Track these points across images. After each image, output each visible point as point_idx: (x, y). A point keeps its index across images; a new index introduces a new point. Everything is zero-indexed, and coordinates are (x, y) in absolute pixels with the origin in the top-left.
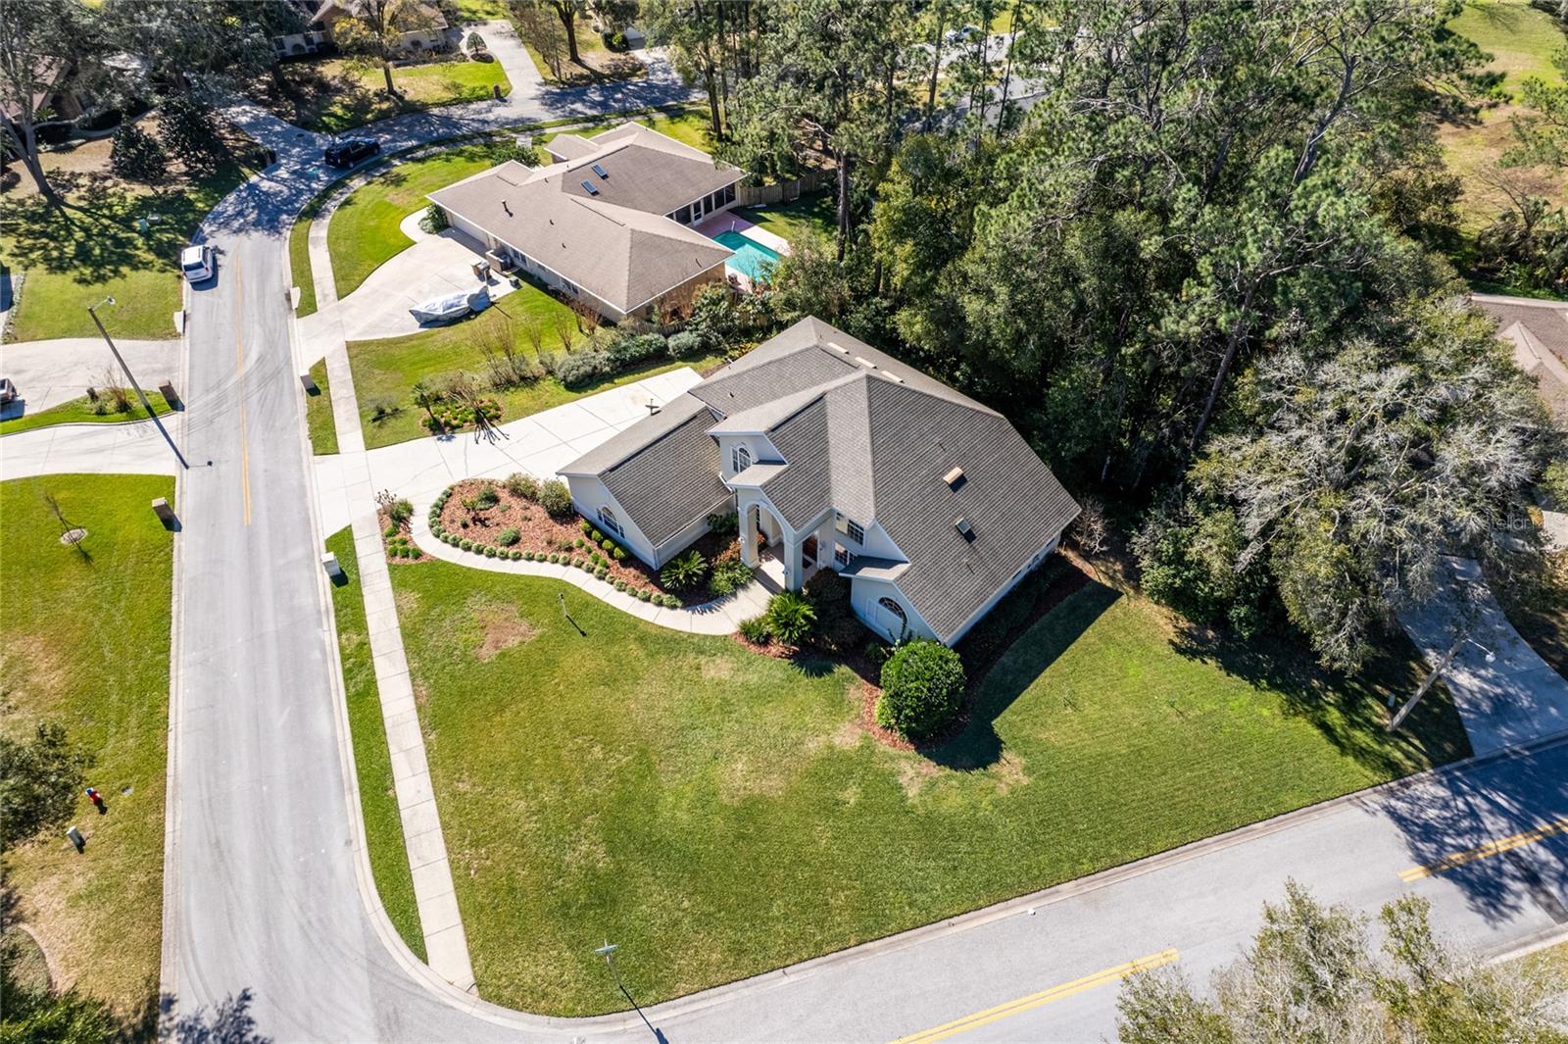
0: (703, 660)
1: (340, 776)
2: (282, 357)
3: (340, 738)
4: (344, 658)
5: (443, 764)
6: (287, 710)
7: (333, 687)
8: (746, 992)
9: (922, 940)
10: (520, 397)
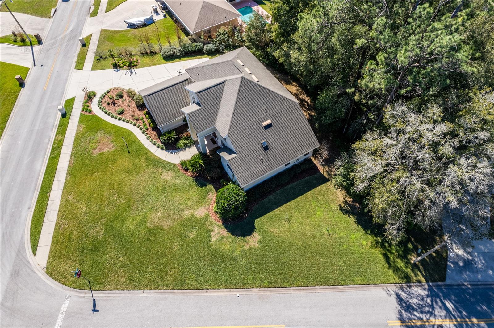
0: (164, 171)
1: (36, 185)
2: (79, 31)
3: (41, 172)
4: (54, 144)
5: (68, 188)
6: (29, 159)
7: (47, 153)
8: (128, 295)
9: (194, 294)
10: (146, 59)
